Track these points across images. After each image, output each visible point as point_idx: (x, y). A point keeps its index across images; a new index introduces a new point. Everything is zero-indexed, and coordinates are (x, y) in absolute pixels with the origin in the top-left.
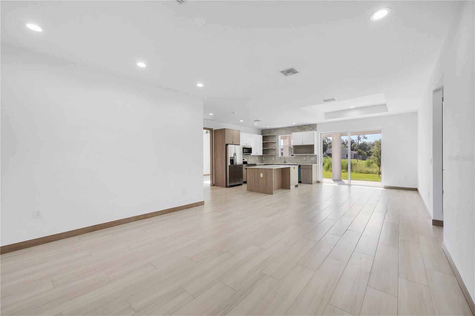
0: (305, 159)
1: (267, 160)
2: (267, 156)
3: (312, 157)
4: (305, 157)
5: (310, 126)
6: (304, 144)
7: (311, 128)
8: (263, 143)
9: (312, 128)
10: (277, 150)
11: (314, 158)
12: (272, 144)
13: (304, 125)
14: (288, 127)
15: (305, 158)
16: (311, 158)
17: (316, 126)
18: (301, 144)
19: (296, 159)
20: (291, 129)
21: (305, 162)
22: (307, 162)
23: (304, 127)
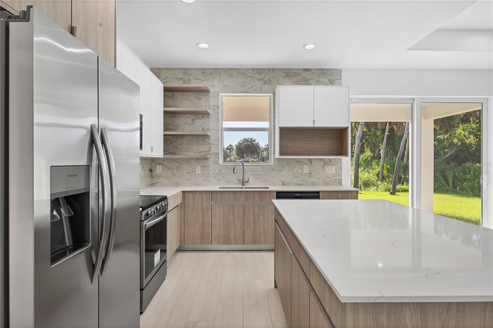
0: (307, 172)
1: (173, 174)
2: (173, 160)
3: (329, 165)
4: (307, 164)
5: (323, 73)
6: (317, 125)
7: (326, 80)
8: (164, 135)
9: (329, 80)
10: (212, 139)
11: (334, 168)
12: (193, 120)
13: (305, 70)
14: (253, 70)
15: (306, 169)
16: (327, 168)
17: (340, 75)
18: (310, 125)
19: (281, 171)
20: (263, 76)
21: (310, 180)
22: (314, 180)
23: (304, 74)
